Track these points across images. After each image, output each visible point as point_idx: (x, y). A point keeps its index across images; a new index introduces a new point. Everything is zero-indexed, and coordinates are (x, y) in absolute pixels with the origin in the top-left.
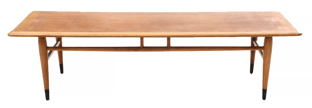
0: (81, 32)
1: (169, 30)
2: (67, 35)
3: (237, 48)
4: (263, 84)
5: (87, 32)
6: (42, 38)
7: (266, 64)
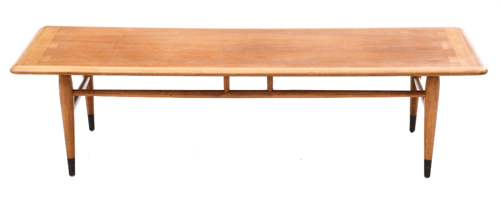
0: (128, 66)
1: (270, 64)
2: (106, 71)
3: (381, 94)
4: (425, 152)
5: (138, 66)
6: (65, 76)
7: (429, 119)
